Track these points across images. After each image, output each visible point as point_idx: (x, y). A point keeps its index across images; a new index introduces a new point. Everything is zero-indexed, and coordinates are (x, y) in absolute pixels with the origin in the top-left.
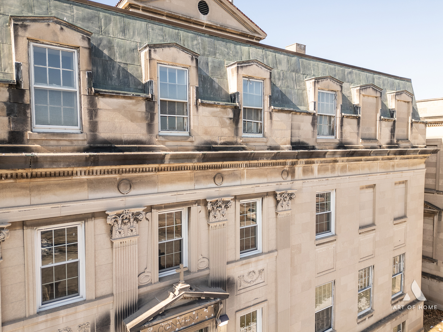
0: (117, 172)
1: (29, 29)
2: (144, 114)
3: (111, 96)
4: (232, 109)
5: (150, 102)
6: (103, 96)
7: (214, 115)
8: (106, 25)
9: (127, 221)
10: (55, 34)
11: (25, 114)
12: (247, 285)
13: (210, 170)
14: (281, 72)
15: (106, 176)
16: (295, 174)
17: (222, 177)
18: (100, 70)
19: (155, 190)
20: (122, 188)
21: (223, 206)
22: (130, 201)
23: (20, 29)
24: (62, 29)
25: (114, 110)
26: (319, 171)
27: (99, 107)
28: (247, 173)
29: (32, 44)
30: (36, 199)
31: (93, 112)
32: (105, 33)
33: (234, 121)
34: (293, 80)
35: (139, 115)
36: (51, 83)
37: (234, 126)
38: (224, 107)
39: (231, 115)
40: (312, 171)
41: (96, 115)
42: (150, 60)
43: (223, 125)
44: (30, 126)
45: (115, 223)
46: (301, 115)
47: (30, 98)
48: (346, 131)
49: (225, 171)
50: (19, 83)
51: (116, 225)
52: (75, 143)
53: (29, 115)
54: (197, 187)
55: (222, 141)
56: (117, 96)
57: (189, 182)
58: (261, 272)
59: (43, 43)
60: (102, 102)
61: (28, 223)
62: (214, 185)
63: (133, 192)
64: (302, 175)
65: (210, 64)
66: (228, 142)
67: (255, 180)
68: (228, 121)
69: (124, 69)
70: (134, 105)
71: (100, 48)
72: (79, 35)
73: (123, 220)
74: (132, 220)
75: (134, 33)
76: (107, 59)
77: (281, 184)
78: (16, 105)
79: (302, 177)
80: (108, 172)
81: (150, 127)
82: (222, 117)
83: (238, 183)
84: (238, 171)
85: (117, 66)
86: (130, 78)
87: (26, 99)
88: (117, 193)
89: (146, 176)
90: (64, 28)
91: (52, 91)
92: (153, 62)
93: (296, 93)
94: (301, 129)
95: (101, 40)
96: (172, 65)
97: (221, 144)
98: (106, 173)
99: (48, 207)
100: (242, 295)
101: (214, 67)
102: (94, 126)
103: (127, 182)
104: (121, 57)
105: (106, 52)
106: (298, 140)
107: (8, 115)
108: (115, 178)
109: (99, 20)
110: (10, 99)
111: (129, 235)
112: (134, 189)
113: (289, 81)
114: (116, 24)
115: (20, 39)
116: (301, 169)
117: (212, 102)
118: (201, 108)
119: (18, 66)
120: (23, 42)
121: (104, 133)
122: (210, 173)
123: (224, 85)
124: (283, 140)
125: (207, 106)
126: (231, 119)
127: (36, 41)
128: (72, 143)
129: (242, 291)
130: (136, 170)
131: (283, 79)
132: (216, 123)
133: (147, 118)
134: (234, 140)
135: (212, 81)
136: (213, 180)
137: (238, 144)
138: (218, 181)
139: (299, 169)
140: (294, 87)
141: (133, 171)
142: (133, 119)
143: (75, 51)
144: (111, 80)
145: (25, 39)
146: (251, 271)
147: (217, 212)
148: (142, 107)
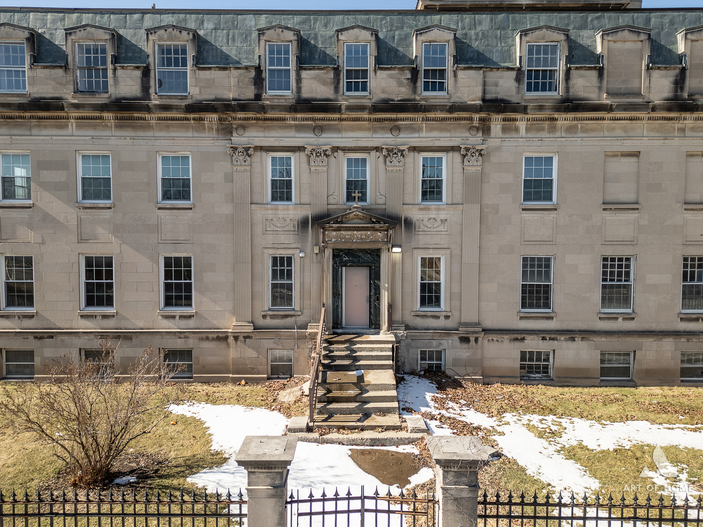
0: (312, 120)
1: (266, 34)
2: (332, 80)
3: (310, 69)
4: (410, 70)
5: (337, 70)
6: (305, 69)
7: (391, 77)
8: (314, 23)
9: (318, 154)
10: (279, 35)
11: (263, 83)
12: (426, 229)
13: (386, 122)
14: (479, 32)
15: (306, 122)
16: (490, 132)
17: (398, 129)
18: (307, 54)
19: (340, 136)
20: (316, 132)
21: (399, 154)
22: (322, 140)
23: (261, 35)
24: (282, 31)
25: (312, 78)
26: (528, 130)
27: (302, 77)
28: (426, 127)
29: (267, 43)
30: (267, 134)
31: (299, 80)
32: (313, 29)
33: (411, 81)
34: (496, 38)
35: (329, 80)
36: (277, 66)
37: (412, 85)
38: (402, 69)
39: (409, 76)
40: (517, 130)
41: (300, 83)
42: (338, 41)
43: (400, 84)
44: (265, 90)
45: (311, 155)
46: (499, 72)
47: (266, 75)
48: (576, 85)
49: (402, 124)
50: (259, 66)
51: (312, 157)
52: (288, 101)
53: (264, 84)
54: (374, 136)
55: (399, 98)
56: (313, 69)
57: (368, 132)
58: (444, 221)
59: (273, 42)
60: (304, 74)
61: (264, 148)
62: (391, 136)
63: (324, 135)
64: (501, 133)
65: (396, 37)
66: (405, 99)
67: (435, 134)
68: (405, 82)
69: (323, 51)
70: (325, 74)
71: (309, 40)
72: (292, 33)
73: (316, 153)
74: (322, 154)
75: (333, 25)
76: (313, 46)
77: (467, 140)
78: (258, 79)
79: (500, 134)
80: (307, 119)
81: (336, 89)
82: (399, 78)
83: (416, 135)
84: (416, 125)
85: (319, 50)
86: (327, 57)
87: (263, 75)
88: (312, 135)
89: (333, 124)
90: (284, 30)
91: (278, 70)
92: (340, 42)
93: (500, 51)
94: (500, 85)
95: (310, 34)
96: (356, 42)
97: (397, 101)
98: (305, 120)
99: (273, 139)
100: (421, 236)
101: (400, 39)
102: (299, 89)
103: (320, 128)
104: (322, 43)
105: (312, 42)
106: (495, 97)
107: (255, 85)
108: (312, 125)
109: (310, 21)
110: (255, 76)
111: (321, 165)
112: (324, 133)
113: (490, 39)
114: (321, 22)
115: (261, 41)
116: (499, 127)
117: (390, 66)
118: (379, 72)
119: (260, 56)
120: (262, 43)
121: (305, 94)
122: (387, 125)
123: (409, 52)
124: (470, 97)
125: (384, 70)
126: (408, 79)
127: (269, 41)
128: (286, 101)
129: (421, 233)
130: (325, 119)
131: (481, 39)
132: (393, 83)
133: (334, 83)
134: (413, 97)
135: (397, 50)
136: (390, 131)
137: (416, 101)
138: (395, 133)
139: (496, 127)
140: (497, 45)
141: (323, 119)
142: (324, 83)
143: (290, 43)
144: (314, 60)
145: (263, 40)
146: (432, 217)
147: (394, 158)
148: (331, 75)
